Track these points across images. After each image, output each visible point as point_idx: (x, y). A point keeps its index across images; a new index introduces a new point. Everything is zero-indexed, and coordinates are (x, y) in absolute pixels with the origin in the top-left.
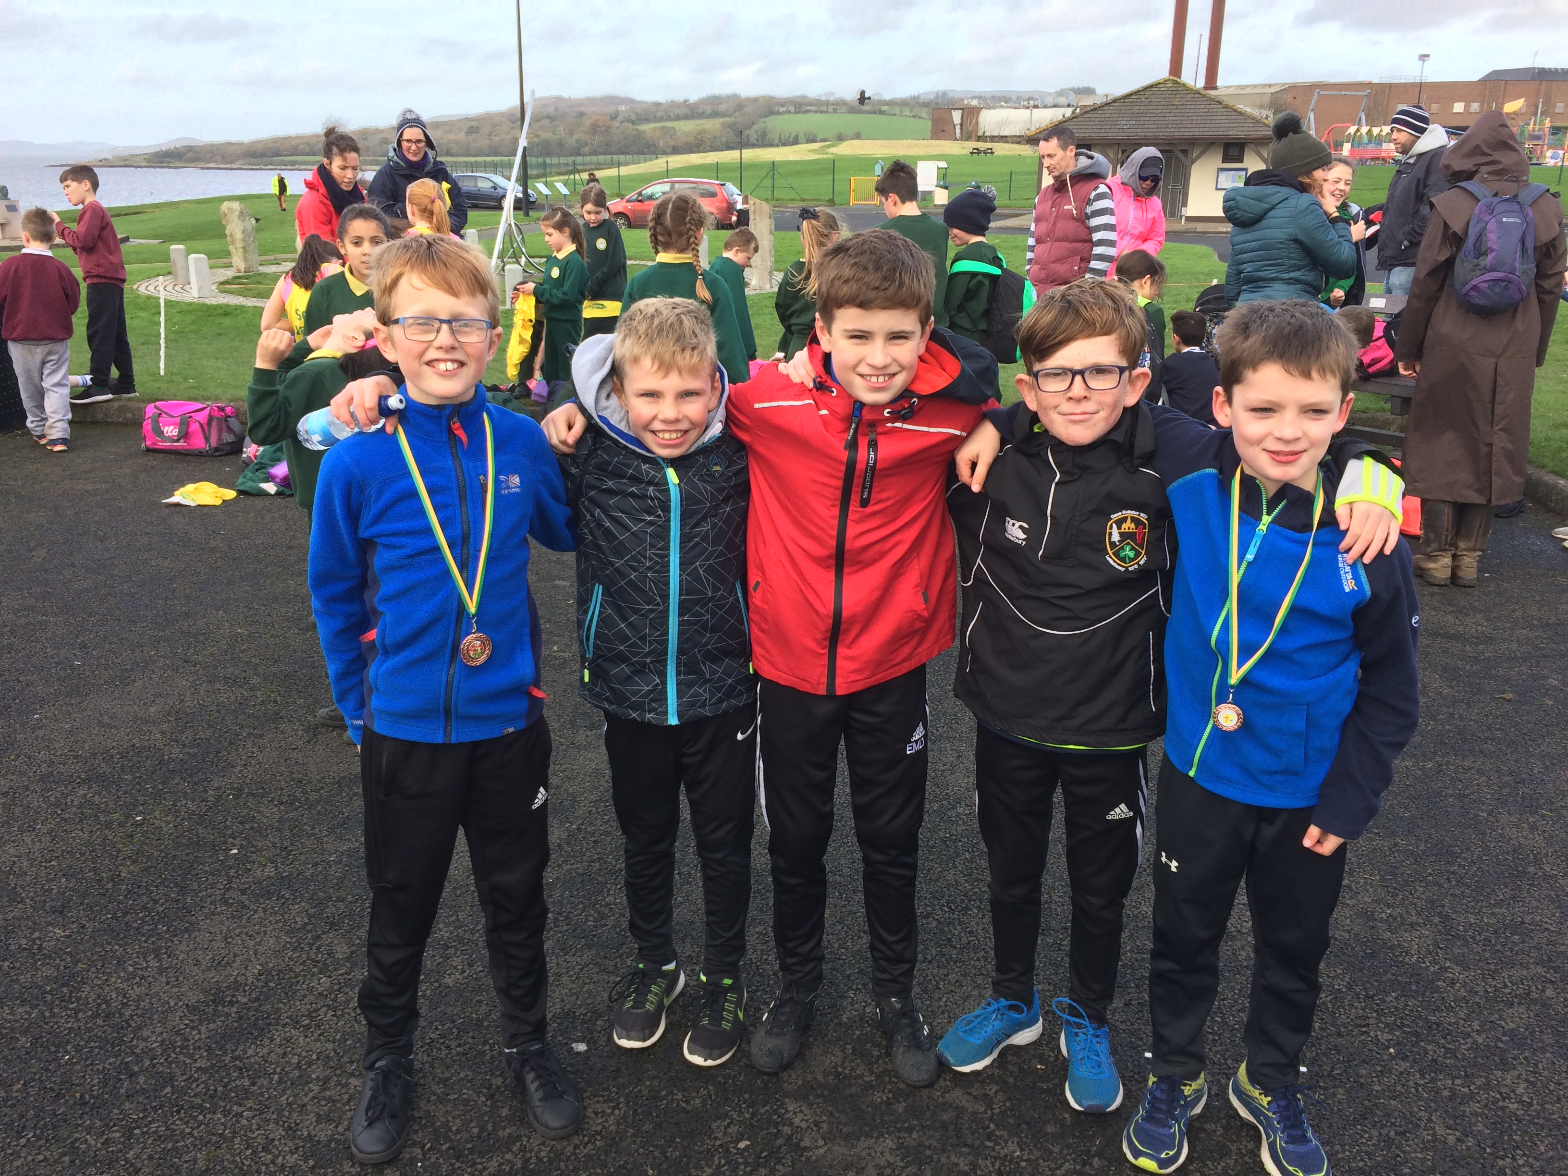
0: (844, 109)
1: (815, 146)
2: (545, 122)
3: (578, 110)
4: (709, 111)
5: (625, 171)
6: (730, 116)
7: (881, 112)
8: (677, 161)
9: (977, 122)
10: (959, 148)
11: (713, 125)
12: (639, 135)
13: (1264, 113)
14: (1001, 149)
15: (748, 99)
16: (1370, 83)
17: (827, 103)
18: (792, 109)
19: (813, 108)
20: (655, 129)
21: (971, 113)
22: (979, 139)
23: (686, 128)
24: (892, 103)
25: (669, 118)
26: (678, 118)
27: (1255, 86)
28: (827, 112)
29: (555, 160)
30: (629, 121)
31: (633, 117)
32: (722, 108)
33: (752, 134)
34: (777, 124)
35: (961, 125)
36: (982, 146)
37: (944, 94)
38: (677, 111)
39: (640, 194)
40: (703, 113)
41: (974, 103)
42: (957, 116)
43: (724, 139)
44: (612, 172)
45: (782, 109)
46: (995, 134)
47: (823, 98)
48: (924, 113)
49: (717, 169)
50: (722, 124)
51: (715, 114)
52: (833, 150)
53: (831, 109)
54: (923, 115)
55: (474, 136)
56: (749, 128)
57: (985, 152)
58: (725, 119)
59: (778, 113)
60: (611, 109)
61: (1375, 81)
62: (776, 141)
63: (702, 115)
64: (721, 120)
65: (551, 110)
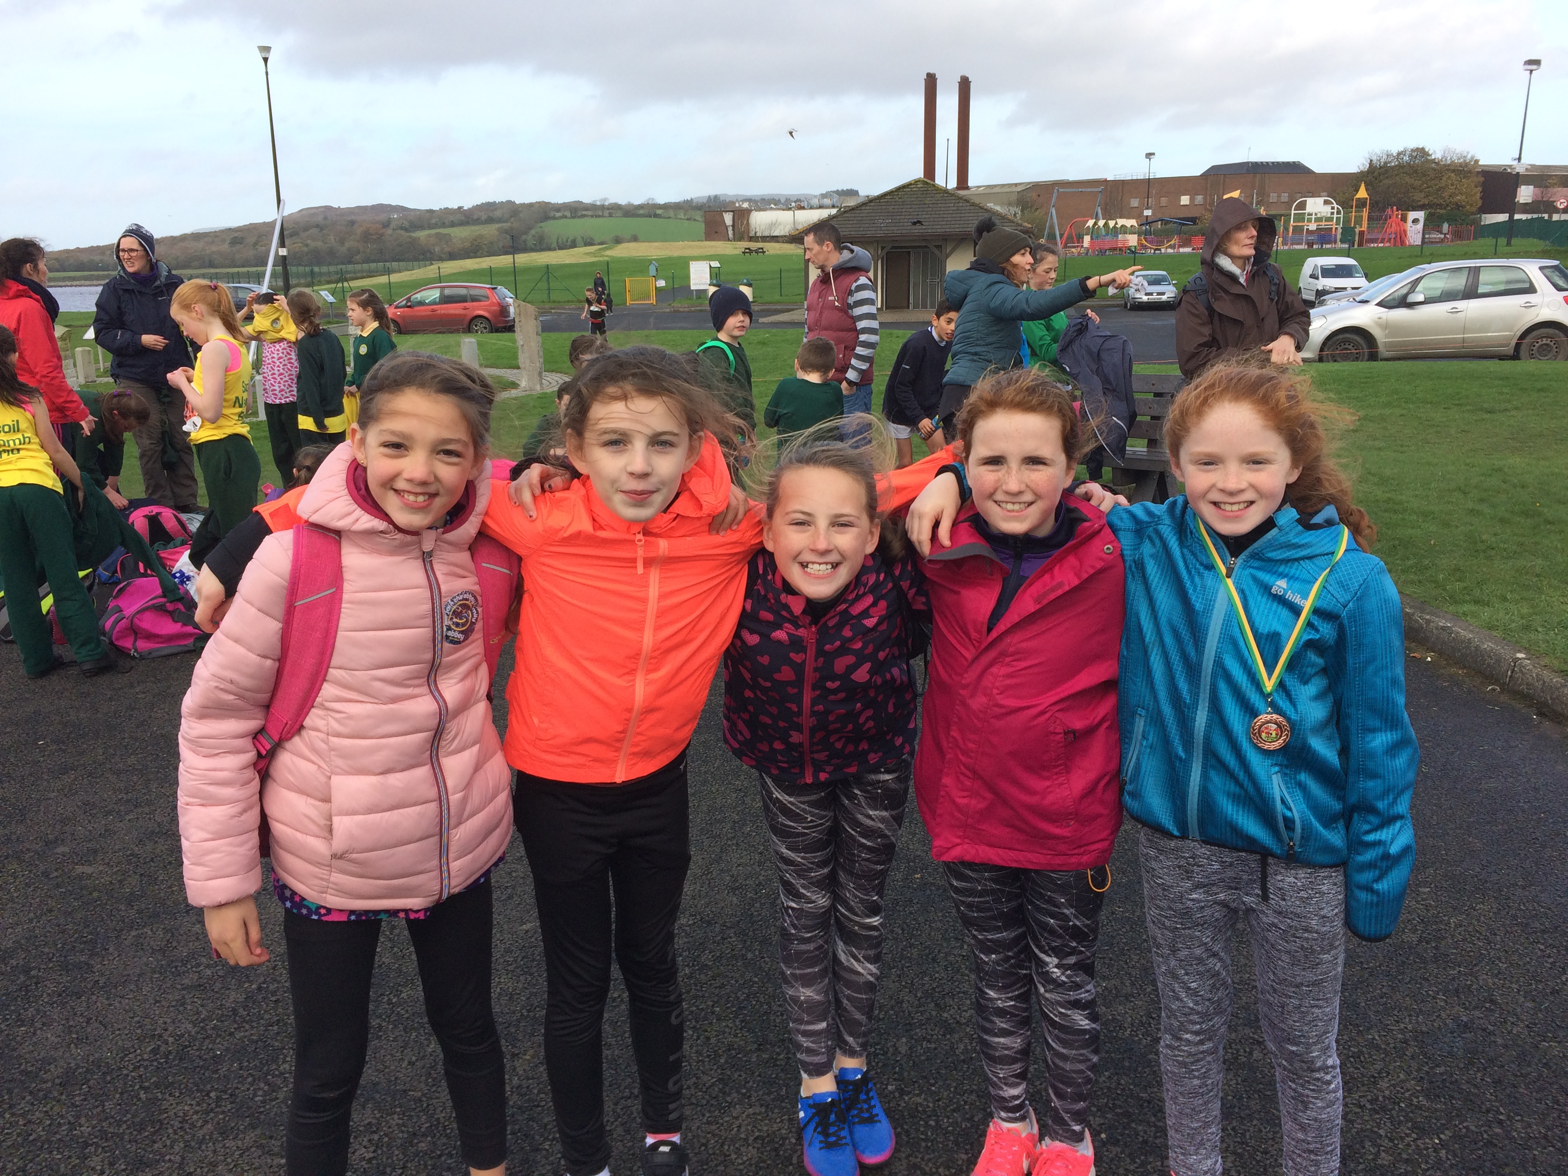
0: (619, 213)
1: (592, 249)
2: (314, 231)
3: (349, 218)
4: (484, 217)
5: (395, 278)
6: (504, 222)
7: (656, 216)
8: (450, 267)
9: (748, 224)
10: (732, 248)
11: (490, 231)
12: (414, 242)
13: (1013, 210)
14: (772, 248)
15: (523, 205)
16: (1106, 181)
17: (603, 207)
18: (568, 214)
19: (590, 213)
20: (429, 236)
21: (742, 215)
22: (752, 239)
23: (460, 234)
24: (666, 207)
25: (444, 225)
26: (453, 225)
27: (1003, 186)
28: (603, 216)
29: (324, 269)
30: (402, 228)
31: (406, 224)
32: (498, 214)
33: (530, 239)
34: (553, 229)
35: (733, 226)
36: (754, 245)
37: (716, 197)
38: (451, 218)
39: (409, 299)
40: (478, 219)
41: (746, 205)
42: (728, 218)
43: (501, 244)
44: (383, 279)
45: (558, 215)
46: (766, 234)
47: (598, 203)
48: (698, 215)
49: (490, 275)
50: (499, 230)
51: (490, 220)
52: (609, 253)
53: (606, 213)
54: (698, 218)
55: (238, 247)
56: (526, 233)
57: (757, 252)
58: (500, 225)
59: (554, 218)
60: (383, 217)
61: (1110, 178)
62: (554, 245)
63: (477, 222)
64: (497, 226)
65: (320, 219)
